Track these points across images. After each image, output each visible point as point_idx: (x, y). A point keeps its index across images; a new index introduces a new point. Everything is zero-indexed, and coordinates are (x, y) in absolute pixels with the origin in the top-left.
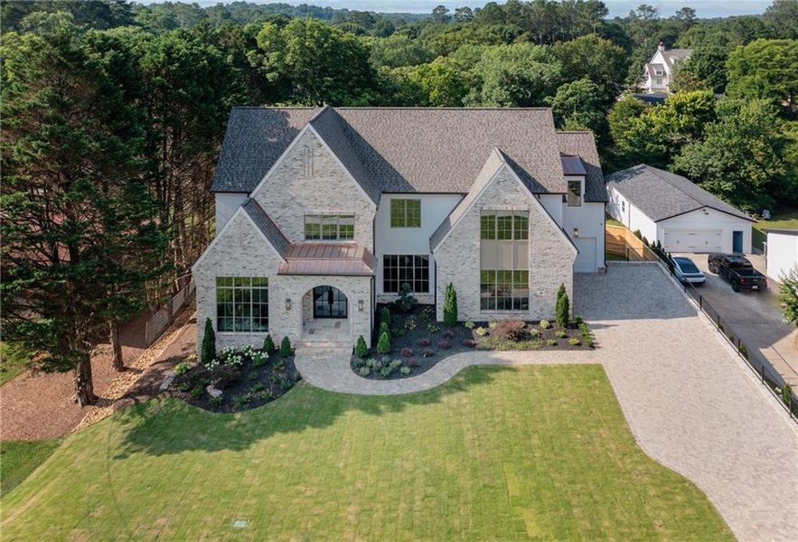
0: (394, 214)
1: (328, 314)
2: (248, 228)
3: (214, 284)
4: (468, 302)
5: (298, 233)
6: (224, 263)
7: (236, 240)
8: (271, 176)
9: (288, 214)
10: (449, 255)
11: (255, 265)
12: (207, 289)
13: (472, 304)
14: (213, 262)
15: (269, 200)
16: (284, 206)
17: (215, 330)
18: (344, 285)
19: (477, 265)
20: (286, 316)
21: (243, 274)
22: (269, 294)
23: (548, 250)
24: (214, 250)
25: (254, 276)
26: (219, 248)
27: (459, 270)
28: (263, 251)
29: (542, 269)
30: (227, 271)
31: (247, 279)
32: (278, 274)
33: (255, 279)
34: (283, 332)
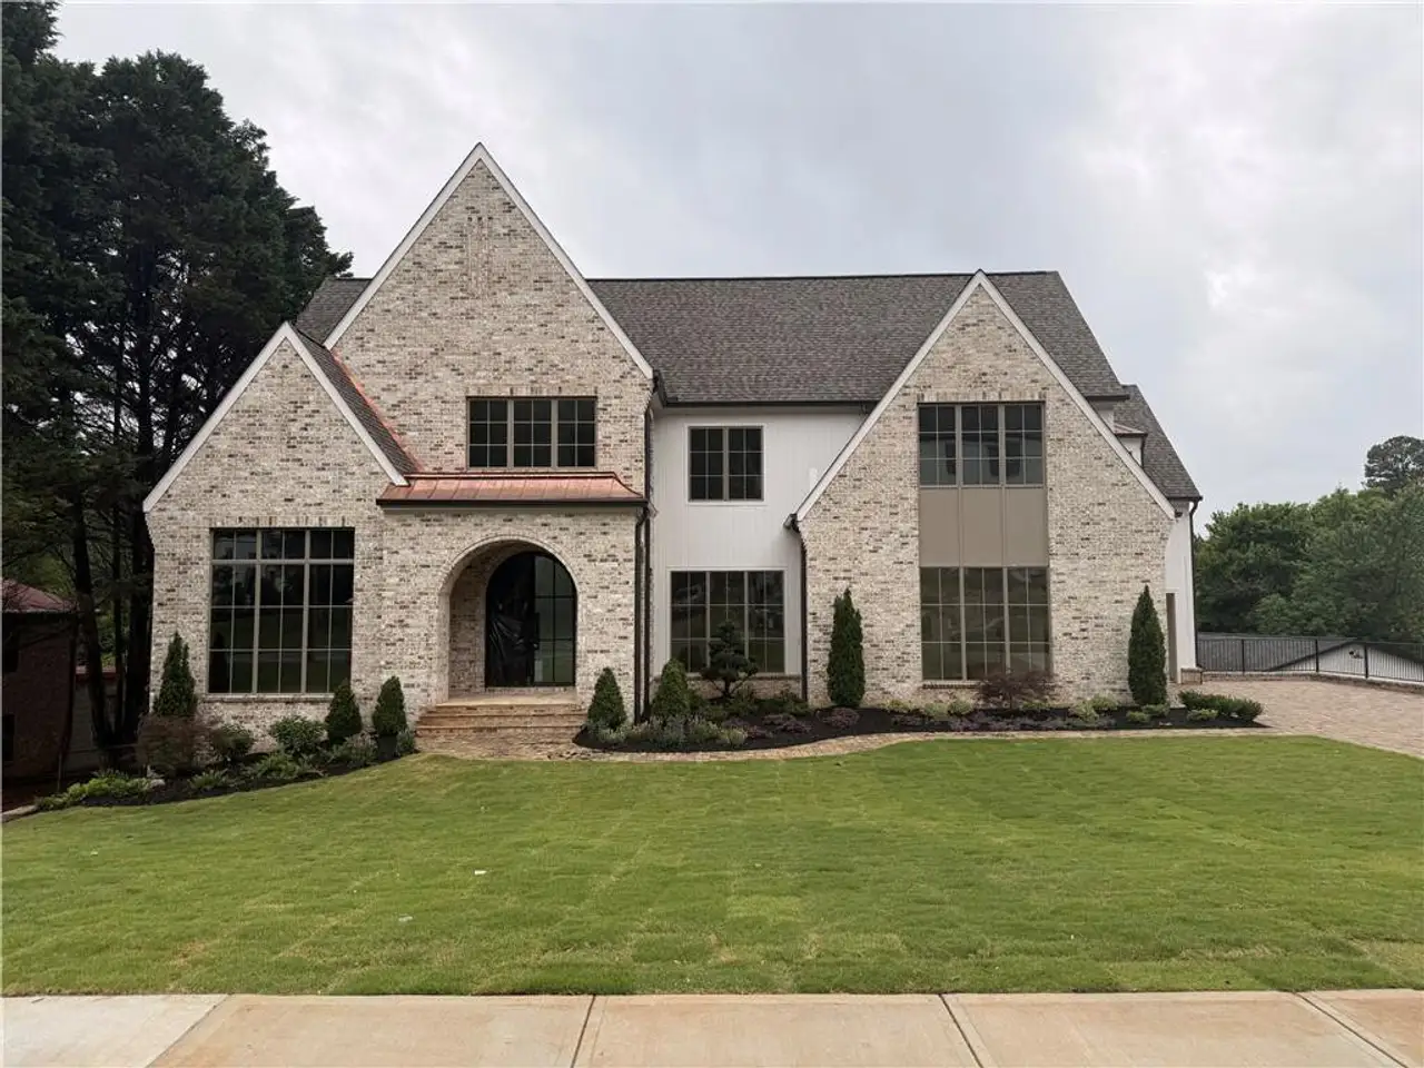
0: (696, 465)
2: (304, 384)
3: (203, 549)
4: (890, 653)
5: (449, 446)
6: (233, 489)
7: (269, 420)
8: (379, 290)
9: (422, 396)
10: (837, 525)
11: (319, 493)
12: (185, 563)
13: (902, 660)
14: (205, 484)
15: (372, 357)
16: (413, 374)
17: (201, 688)
18: (564, 537)
19: (910, 552)
20: (398, 632)
21: (286, 519)
22: (357, 577)
23: (1096, 509)
24: (210, 453)
25: (314, 523)
26: (223, 444)
27: (865, 566)
28: (340, 452)
29: (1083, 563)
30: (245, 507)
31: (295, 535)
32: (379, 502)
33: (321, 535)
34: (385, 677)
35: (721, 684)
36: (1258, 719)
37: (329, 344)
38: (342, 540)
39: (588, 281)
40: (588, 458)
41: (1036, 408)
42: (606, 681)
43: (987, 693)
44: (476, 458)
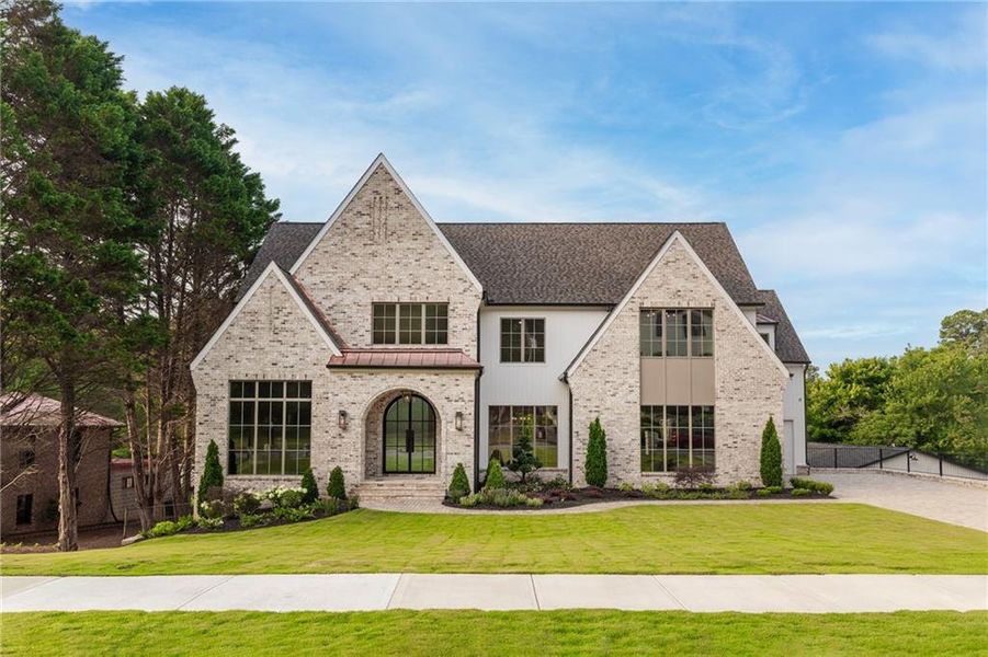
0: (505, 340)
1: (407, 469)
2: (283, 297)
3: (225, 392)
4: (622, 456)
5: (362, 332)
6: (243, 357)
7: (263, 318)
8: (322, 240)
9: (347, 302)
10: (592, 380)
11: (292, 360)
12: (214, 400)
13: (629, 461)
14: (226, 355)
15: (317, 279)
16: (341, 289)
17: (224, 472)
18: (433, 387)
19: (635, 397)
20: (338, 441)
21: (273, 375)
22: (313, 408)
23: (744, 372)
24: (228, 337)
25: (289, 378)
26: (236, 331)
27: (608, 405)
28: (304, 337)
29: (736, 403)
30: (248, 370)
31: (278, 385)
32: (328, 366)
33: (292, 384)
34: (332, 467)
35: (520, 473)
36: (831, 494)
37: (292, 272)
38: (306, 387)
39: (437, 224)
40: (443, 339)
41: (709, 312)
42: (460, 470)
43: (679, 479)
44: (377, 339)
